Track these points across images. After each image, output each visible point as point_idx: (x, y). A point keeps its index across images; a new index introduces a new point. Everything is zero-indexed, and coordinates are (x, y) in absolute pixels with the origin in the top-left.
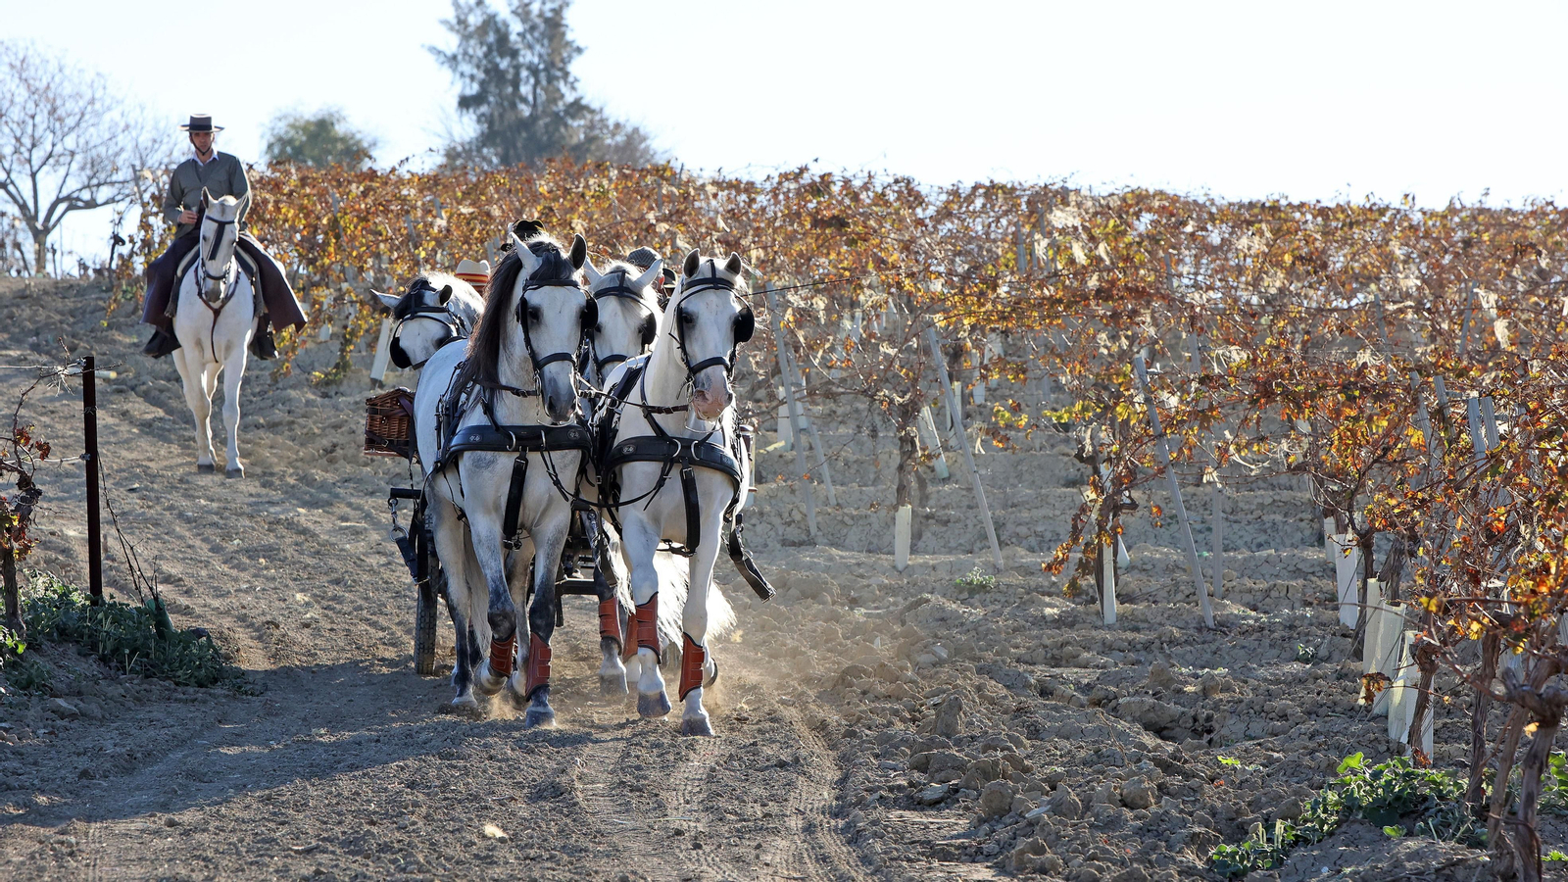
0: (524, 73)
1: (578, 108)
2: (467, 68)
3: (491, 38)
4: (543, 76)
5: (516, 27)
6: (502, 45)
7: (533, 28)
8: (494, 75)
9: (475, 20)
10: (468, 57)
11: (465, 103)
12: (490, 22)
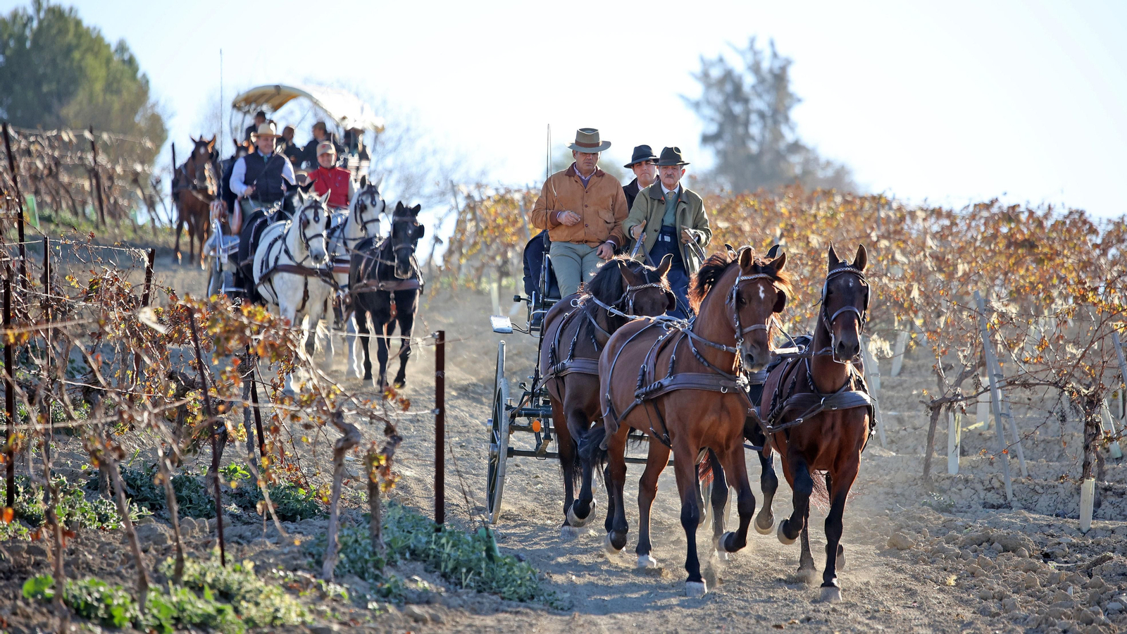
0: (754, 117)
1: (796, 147)
2: (708, 111)
3: (729, 88)
5: (749, 80)
6: (737, 94)
7: (763, 81)
8: (729, 119)
9: (716, 73)
10: (709, 103)
11: (706, 139)
12: (728, 76)
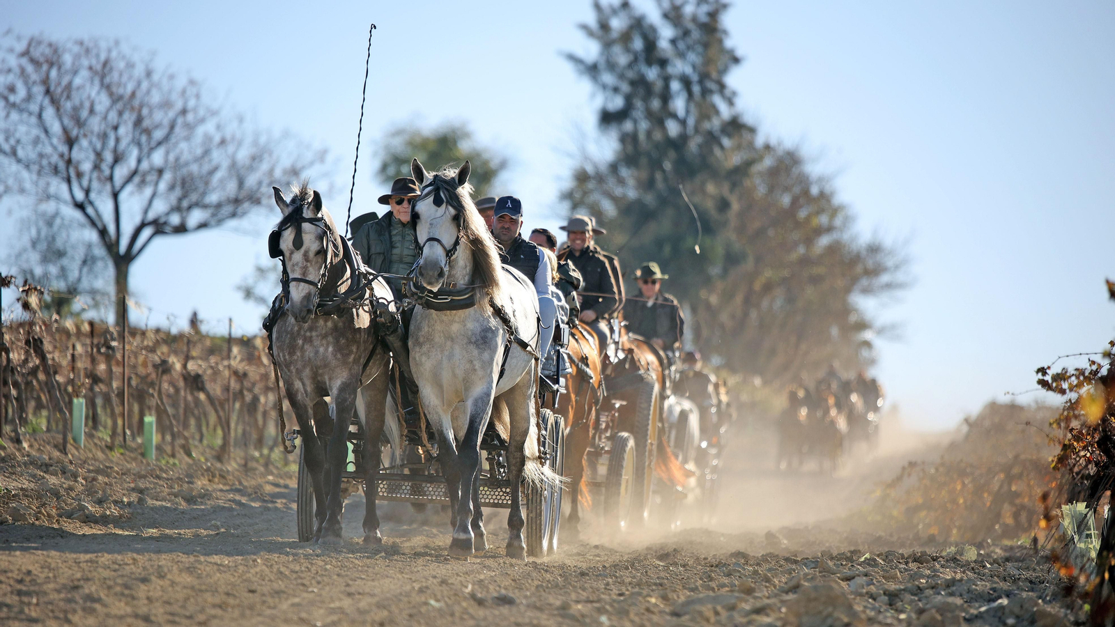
0: (675, 86)
1: (736, 126)
2: (608, 78)
3: (638, 44)
4: (696, 89)
5: (666, 33)
6: (651, 53)
7: (686, 33)
8: (640, 84)
9: (617, 24)
10: (611, 66)
11: (607, 118)
12: (639, 25)
